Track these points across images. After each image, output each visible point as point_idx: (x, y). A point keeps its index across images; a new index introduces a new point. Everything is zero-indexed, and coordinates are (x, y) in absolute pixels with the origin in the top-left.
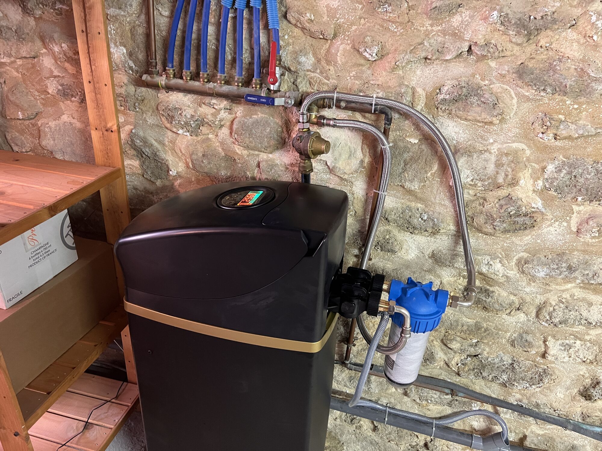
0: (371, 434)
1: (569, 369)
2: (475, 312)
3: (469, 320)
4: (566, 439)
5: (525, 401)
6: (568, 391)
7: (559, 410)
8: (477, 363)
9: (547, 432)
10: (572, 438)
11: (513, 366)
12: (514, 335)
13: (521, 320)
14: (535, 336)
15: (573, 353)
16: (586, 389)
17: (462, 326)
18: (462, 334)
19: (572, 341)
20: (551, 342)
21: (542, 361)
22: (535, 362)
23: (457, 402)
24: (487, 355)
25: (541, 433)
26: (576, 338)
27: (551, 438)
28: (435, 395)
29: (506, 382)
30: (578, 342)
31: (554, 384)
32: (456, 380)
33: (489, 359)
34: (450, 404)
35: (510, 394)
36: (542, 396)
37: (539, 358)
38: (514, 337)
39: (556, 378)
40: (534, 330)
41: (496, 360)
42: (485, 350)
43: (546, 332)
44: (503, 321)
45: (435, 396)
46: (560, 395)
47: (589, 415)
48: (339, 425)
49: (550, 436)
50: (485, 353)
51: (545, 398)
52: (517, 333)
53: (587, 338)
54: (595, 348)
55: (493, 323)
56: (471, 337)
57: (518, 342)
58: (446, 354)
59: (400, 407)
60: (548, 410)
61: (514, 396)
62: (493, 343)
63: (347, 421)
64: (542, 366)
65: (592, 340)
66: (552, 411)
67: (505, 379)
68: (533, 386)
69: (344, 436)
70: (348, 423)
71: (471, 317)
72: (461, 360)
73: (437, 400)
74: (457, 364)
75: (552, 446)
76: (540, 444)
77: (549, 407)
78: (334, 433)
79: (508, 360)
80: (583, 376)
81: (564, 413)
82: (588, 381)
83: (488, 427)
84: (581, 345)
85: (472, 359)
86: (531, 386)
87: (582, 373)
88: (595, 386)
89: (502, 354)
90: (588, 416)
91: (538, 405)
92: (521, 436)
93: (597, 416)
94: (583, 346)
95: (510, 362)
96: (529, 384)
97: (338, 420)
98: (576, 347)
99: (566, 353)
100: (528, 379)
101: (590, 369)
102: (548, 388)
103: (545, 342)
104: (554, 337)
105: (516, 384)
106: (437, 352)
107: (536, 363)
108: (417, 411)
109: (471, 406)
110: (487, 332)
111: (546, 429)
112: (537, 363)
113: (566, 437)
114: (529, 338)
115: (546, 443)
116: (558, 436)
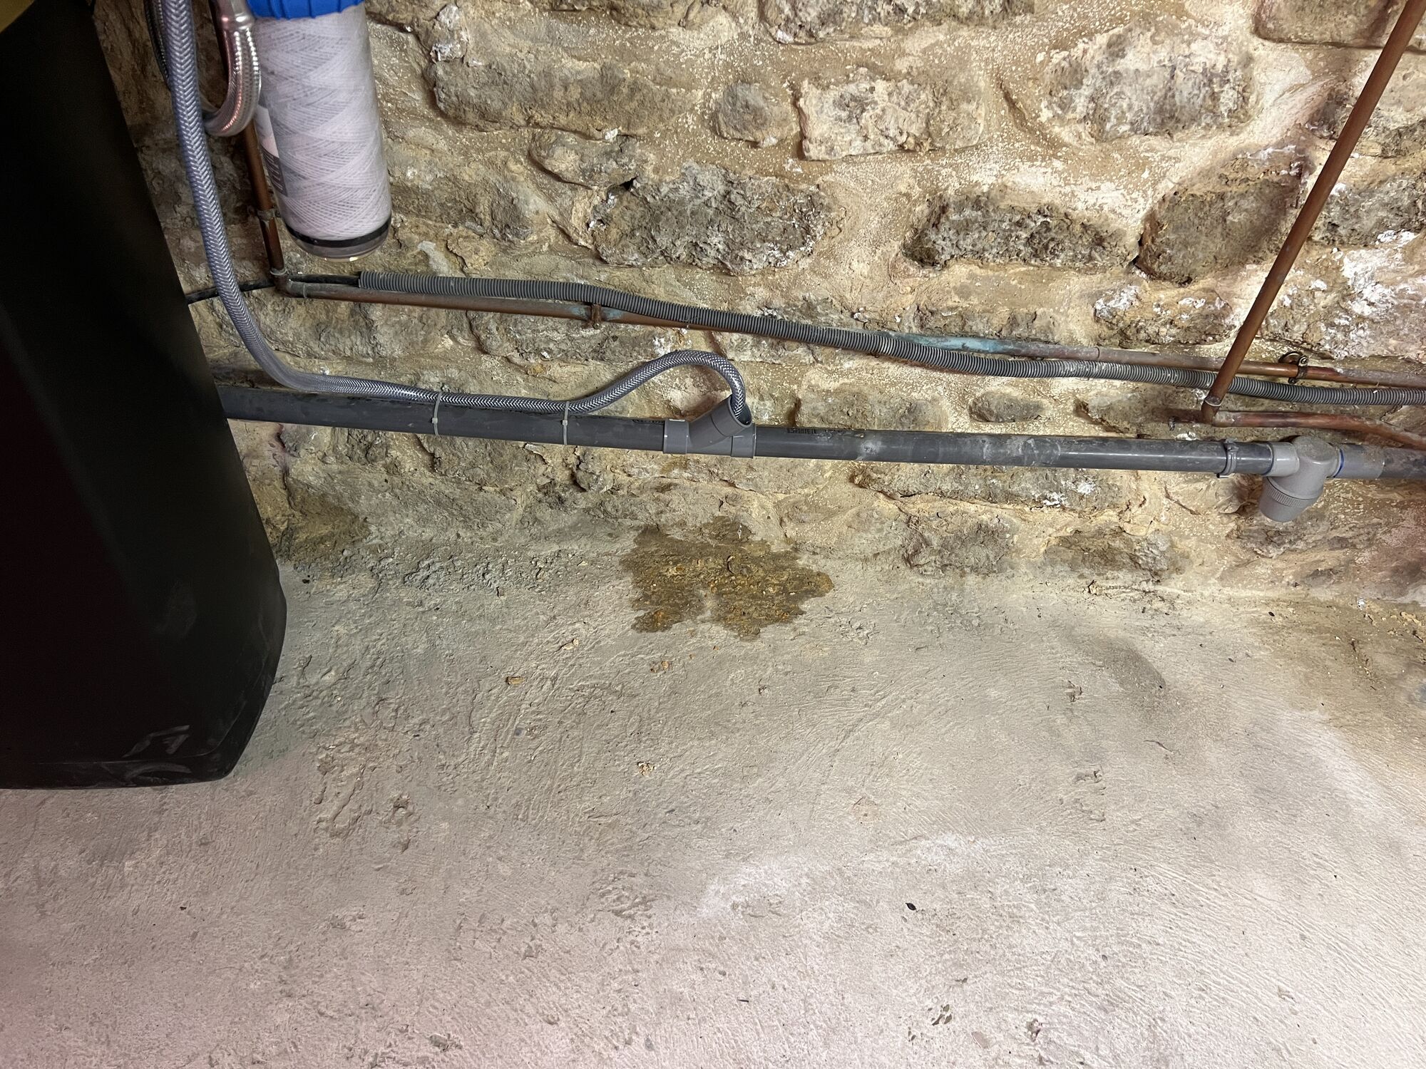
0: (431, 480)
1: (870, 182)
2: (592, 31)
3: (582, 65)
4: (893, 390)
5: (779, 302)
6: (879, 252)
7: (861, 309)
8: (639, 211)
9: (846, 381)
10: (907, 385)
11: (729, 201)
12: (713, 95)
13: (724, 40)
14: (769, 86)
15: (871, 124)
16: (919, 236)
17: (566, 89)
18: (572, 114)
19: (865, 85)
20: (811, 99)
21: (799, 170)
22: (783, 177)
23: (617, 343)
24: (656, 177)
25: (833, 385)
26: (876, 72)
27: (859, 396)
28: (554, 332)
29: (723, 256)
30: (881, 86)
31: (841, 236)
32: (601, 276)
33: (664, 190)
34: (599, 353)
35: (740, 292)
36: (817, 280)
37: (790, 160)
38: (716, 102)
39: (843, 215)
40: (762, 67)
41: (685, 190)
42: (646, 161)
43: (794, 68)
44: (675, 50)
45: (558, 336)
46: (861, 268)
47: (934, 309)
48: (340, 472)
49: (855, 389)
50: (649, 169)
51: (825, 284)
52: (721, 88)
53: (902, 65)
54: (923, 97)
55: (647, 61)
56: (599, 121)
57: (726, 115)
58: (550, 199)
59: (478, 388)
60: (836, 317)
61: (752, 295)
62: (664, 137)
63: (356, 457)
64: (803, 186)
65: (915, 73)
66: (845, 317)
67: (720, 247)
68: (790, 253)
69: (363, 500)
70: (359, 460)
71: (583, 53)
72: (595, 207)
73: (563, 347)
74: (588, 225)
75: (860, 415)
76: (833, 416)
77: (839, 308)
78: (334, 496)
79: (713, 185)
80: (908, 196)
81: (873, 315)
82: (921, 209)
83: (709, 398)
84: (890, 94)
85: (620, 198)
86: (785, 254)
87: (903, 189)
88: (939, 219)
89: (695, 165)
90: (932, 313)
91: (809, 308)
92: (788, 405)
93: (951, 309)
94: (894, 98)
95: (721, 188)
96: (781, 250)
97: (331, 459)
98: (876, 103)
99: (853, 127)
100: (775, 234)
101: (920, 169)
102: (830, 254)
103: (796, 99)
104: (816, 79)
105: (748, 256)
106: (526, 195)
107: (787, 181)
108: (523, 391)
109: (653, 345)
110: (638, 96)
111: (842, 374)
112: (790, 179)
113: (893, 384)
114: (753, 95)
115: (845, 410)
116: (873, 387)
